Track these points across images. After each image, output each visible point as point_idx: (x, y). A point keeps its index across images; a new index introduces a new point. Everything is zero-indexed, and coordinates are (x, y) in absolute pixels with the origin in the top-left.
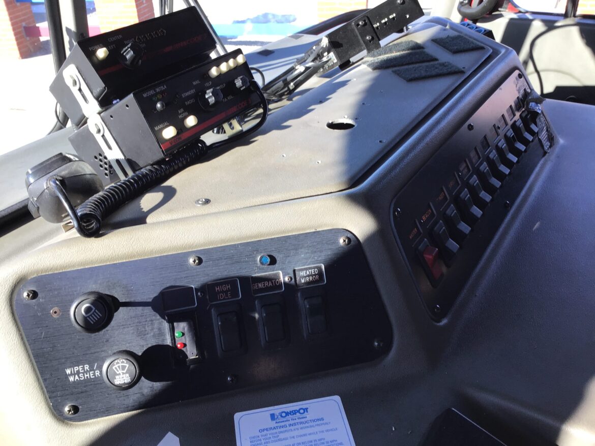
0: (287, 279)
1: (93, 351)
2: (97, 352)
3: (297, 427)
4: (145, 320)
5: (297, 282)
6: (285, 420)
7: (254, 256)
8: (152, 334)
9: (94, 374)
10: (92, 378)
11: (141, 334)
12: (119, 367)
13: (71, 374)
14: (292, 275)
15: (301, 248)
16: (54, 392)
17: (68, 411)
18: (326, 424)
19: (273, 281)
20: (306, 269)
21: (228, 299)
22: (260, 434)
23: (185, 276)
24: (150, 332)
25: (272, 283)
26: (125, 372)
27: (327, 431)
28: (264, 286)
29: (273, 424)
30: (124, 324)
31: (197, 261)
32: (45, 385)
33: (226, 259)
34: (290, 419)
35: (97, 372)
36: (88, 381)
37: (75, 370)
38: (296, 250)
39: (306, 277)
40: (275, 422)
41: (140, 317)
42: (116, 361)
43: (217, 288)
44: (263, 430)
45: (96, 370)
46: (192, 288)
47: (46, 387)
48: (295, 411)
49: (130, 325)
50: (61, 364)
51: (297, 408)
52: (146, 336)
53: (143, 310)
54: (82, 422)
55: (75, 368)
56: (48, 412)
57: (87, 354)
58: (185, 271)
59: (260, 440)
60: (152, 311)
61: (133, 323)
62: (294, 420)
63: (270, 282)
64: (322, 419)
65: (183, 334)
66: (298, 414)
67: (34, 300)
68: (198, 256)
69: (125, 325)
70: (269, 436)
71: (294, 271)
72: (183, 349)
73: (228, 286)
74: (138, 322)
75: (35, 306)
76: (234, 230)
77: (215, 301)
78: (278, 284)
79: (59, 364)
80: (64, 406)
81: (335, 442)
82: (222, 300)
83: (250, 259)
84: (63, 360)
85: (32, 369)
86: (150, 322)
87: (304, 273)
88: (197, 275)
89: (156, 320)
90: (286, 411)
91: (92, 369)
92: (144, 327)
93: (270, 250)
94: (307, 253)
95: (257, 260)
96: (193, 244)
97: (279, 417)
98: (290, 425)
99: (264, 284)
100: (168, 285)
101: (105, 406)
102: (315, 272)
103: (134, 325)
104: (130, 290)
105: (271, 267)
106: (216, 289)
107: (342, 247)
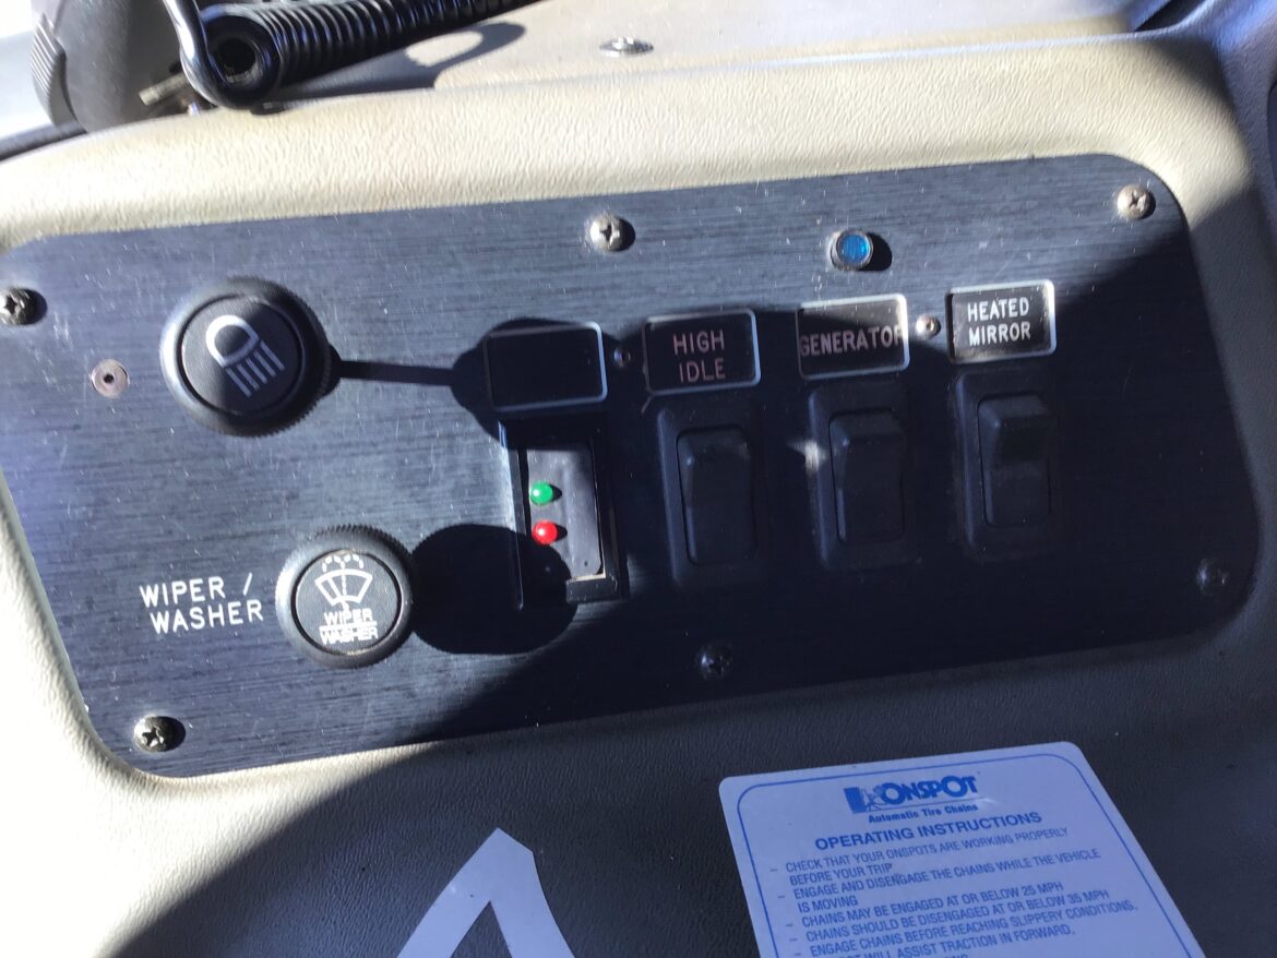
0: (921, 327)
1: (239, 530)
2: (257, 534)
3: (948, 837)
4: (425, 433)
5: (956, 341)
6: (903, 811)
7: (814, 231)
8: (450, 485)
9: (243, 613)
10: (236, 626)
11: (412, 481)
12: (337, 580)
13: (161, 607)
14: (942, 314)
15: (982, 217)
16: (97, 667)
17: (145, 735)
18: (1053, 833)
19: (874, 331)
20: (989, 296)
21: (716, 381)
22: (820, 855)
23: (569, 285)
24: (442, 475)
25: (869, 337)
26: (358, 599)
27: (1063, 857)
28: (841, 345)
29: (860, 823)
30: (353, 439)
31: (616, 234)
32: (64, 637)
33: (718, 235)
34: (918, 810)
35: (254, 606)
36: (218, 632)
37: (176, 593)
38: (963, 220)
39: (986, 324)
40: (864, 816)
41: (411, 422)
42: (328, 559)
43: (680, 339)
44: (831, 842)
45: (249, 596)
46: (593, 332)
47: (70, 648)
48: (930, 784)
49: (374, 445)
50: (125, 567)
51: (937, 776)
52: (428, 490)
53: (420, 395)
54: (194, 780)
55: (175, 584)
56: (75, 734)
57: (221, 538)
58: (570, 267)
59: (824, 875)
60: (454, 401)
61: (387, 441)
62: (932, 813)
63: (861, 334)
64: (1033, 817)
65: (557, 493)
66: (941, 794)
67: (31, 329)
68: (621, 216)
69: (357, 444)
70: (853, 864)
71: (949, 298)
72: (554, 545)
73: (717, 335)
74: (401, 439)
75: (33, 348)
76: (753, 127)
77: (671, 387)
78: (887, 345)
79: (118, 568)
80: (130, 718)
81: (1100, 900)
82: (693, 384)
83: (802, 245)
84: (133, 555)
85: (22, 579)
86: (445, 443)
87: (982, 311)
88: (614, 287)
89: (467, 435)
90: (899, 784)
91: (233, 591)
92: (424, 459)
93: (872, 215)
94: (999, 237)
95: (822, 251)
96: (603, 172)
97: (878, 800)
98: (924, 831)
99: (841, 338)
100: (511, 315)
101: (277, 727)
102: (1017, 309)
103: (390, 446)
104: (378, 320)
105: (871, 277)
106: (676, 344)
107: (1120, 224)
